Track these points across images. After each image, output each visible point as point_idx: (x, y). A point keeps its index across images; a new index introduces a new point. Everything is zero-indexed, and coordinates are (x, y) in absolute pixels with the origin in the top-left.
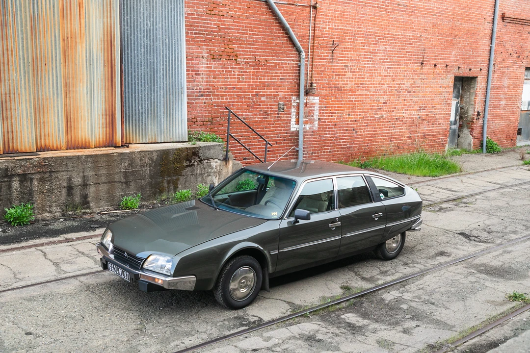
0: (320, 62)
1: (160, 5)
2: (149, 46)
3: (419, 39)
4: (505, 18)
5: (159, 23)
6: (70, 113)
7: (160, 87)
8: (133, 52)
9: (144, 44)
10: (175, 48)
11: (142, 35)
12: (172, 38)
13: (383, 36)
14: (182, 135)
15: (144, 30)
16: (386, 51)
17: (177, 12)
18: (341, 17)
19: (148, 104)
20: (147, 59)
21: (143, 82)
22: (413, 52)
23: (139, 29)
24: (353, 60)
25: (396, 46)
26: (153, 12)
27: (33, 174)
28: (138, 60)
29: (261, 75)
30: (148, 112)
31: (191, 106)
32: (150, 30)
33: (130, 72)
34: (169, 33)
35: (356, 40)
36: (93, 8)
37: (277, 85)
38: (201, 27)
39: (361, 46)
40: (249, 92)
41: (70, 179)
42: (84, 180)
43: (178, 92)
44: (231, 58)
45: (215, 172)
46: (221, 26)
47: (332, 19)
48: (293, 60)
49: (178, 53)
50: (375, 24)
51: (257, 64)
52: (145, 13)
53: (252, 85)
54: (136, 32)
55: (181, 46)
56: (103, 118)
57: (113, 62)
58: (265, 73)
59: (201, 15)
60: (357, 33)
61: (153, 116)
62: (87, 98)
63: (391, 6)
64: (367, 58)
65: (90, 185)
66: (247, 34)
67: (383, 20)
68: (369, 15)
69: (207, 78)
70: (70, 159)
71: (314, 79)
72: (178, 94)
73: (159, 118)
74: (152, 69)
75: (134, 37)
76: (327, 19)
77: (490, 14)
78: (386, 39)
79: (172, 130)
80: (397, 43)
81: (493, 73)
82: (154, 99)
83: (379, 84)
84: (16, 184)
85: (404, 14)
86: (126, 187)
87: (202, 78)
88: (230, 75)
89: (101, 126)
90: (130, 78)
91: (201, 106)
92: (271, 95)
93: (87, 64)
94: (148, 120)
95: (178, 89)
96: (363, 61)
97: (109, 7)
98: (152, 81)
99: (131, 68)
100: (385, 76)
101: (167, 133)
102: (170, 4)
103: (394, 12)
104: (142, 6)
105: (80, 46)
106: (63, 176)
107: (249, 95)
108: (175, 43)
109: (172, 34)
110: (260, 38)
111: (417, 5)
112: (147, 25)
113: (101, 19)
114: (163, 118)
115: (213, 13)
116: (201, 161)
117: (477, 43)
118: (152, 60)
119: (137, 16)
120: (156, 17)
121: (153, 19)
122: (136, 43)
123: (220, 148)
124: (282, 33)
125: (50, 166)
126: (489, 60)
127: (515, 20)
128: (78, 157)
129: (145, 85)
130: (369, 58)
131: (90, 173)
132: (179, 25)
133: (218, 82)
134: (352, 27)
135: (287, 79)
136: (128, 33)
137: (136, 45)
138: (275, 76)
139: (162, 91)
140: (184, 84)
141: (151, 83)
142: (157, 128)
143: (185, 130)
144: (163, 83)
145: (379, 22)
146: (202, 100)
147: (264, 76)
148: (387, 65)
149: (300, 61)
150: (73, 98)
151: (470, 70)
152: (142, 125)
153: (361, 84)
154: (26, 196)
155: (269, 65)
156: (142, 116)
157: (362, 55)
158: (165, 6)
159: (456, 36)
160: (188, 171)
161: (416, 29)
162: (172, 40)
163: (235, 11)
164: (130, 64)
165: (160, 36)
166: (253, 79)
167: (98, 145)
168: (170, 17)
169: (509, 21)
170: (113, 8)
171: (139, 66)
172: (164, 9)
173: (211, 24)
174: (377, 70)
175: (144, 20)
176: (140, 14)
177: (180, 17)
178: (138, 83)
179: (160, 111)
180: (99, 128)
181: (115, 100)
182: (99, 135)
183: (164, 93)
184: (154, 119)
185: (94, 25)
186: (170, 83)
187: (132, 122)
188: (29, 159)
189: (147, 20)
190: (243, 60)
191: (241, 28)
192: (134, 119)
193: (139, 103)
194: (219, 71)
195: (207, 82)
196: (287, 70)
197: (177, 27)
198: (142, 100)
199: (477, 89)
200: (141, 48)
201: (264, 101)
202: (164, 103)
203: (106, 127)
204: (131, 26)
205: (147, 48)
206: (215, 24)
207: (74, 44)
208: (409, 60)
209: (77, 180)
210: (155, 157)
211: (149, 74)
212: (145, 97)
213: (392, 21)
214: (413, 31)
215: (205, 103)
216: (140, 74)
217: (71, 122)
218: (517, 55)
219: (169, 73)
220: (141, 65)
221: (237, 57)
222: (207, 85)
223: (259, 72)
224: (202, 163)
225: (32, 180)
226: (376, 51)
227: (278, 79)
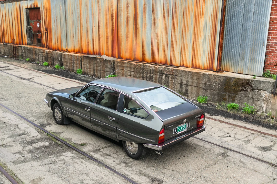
10: (262, 16)
14: (259, 72)
19: (240, 50)
21: (239, 37)
27: (169, 75)
30: (239, 55)
34: (259, 7)
41: (181, 81)
42: (187, 83)
43: (261, 44)
45: (263, 99)
56: (208, 55)
61: (242, 58)
65: (189, 85)
73: (246, 59)
84: (164, 77)
86: (205, 91)
89: (207, 59)
93: (204, 28)
94: (239, 60)
101: (250, 69)
105: (202, 19)
106: (179, 78)
109: (261, 7)
113: (213, 4)
114: (249, 60)
116: (253, 89)
123: (270, 84)
125: (175, 73)
128: (186, 71)
129: (240, 39)
131: (190, 80)
137: (237, 16)
142: (244, 65)
150: (196, 44)
154: (166, 83)
156: (236, 57)
160: (242, 93)
162: (261, 11)
165: (252, 9)
167: (205, 69)
178: (236, 38)
179: (247, 55)
181: (215, 47)
182: (206, 64)
183: (251, 45)
184: (243, 60)
187: (230, 60)
188: (168, 68)
198: (237, 48)
200: (240, 18)
202: (250, 50)
203: (210, 60)
209: (184, 82)
210: (222, 80)
212: (239, 46)
216: (237, 33)
217: (194, 56)
220: (239, 27)
224: (253, 91)
225: (169, 77)
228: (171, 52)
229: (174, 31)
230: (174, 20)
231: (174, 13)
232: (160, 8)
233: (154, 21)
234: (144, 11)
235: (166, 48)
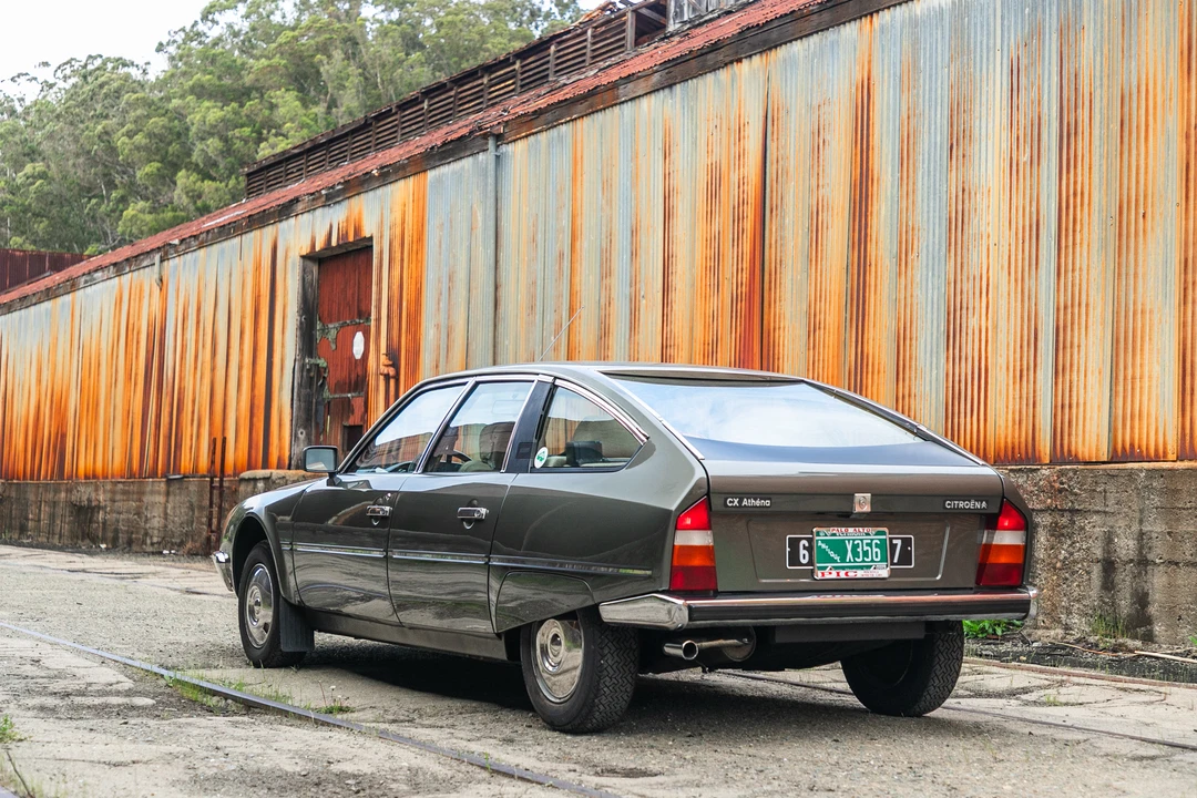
27: (1038, 511)
41: (1109, 539)
42: (1141, 548)
65: (1154, 563)
70: (1113, 476)
106: (1094, 526)
125: (1071, 492)
128: (1131, 474)
131: (1156, 527)
209: (1126, 546)
228: (1060, 380)
229: (1074, 244)
230: (1068, 179)
231: (1068, 134)
232: (990, 120)
233: (960, 202)
234: (905, 159)
235: (1028, 355)
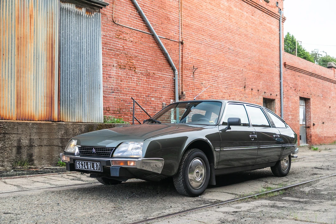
0: (186, 78)
1: (85, 26)
2: (77, 53)
3: (242, 72)
4: (286, 66)
5: (85, 39)
6: (20, 92)
7: (85, 83)
8: (66, 56)
9: (74, 52)
10: (95, 57)
11: (73, 45)
12: (93, 50)
13: (222, 67)
14: (99, 118)
15: (74, 42)
16: (224, 76)
17: (96, 33)
18: (197, 52)
19: (76, 94)
20: (76, 62)
21: (73, 78)
22: (239, 80)
23: (71, 41)
24: (206, 80)
25: (229, 74)
26: (80, 31)
28: (70, 62)
29: (151, 83)
30: (76, 100)
31: (105, 99)
32: (78, 42)
33: (64, 70)
34: (91, 47)
35: (207, 67)
36: (40, 20)
37: (161, 91)
38: (112, 45)
39: (210, 71)
40: (143, 93)
41: (19, 141)
42: (30, 143)
43: (97, 87)
44: (132, 69)
46: (125, 47)
47: (192, 52)
48: (170, 75)
49: (97, 61)
50: (217, 59)
51: (148, 75)
52: (75, 31)
53: (145, 89)
54: (68, 42)
55: (99, 56)
56: (45, 99)
57: (53, 59)
58: (153, 81)
59: (112, 38)
60: (207, 64)
61: (79, 103)
62: (34, 83)
63: (225, 49)
64: (214, 80)
65: (35, 146)
66: (141, 54)
67: (221, 57)
68: (213, 53)
69: (116, 81)
70: (20, 124)
71: (183, 89)
72: (97, 89)
73: (84, 105)
74: (79, 70)
75: (67, 46)
76: (189, 52)
77: (278, 62)
78: (223, 69)
79: (93, 114)
80: (230, 73)
81: (283, 98)
82: (80, 91)
83: (222, 97)
85: (232, 55)
86: (62, 150)
87: (113, 80)
88: (131, 80)
89: (43, 104)
90: (64, 74)
91: (112, 100)
92: (157, 97)
93: (34, 58)
94: (76, 106)
95: (97, 85)
96: (212, 81)
97: (51, 21)
98: (79, 78)
99: (65, 67)
100: (225, 92)
101: (89, 116)
102: (91, 27)
103: (227, 53)
104: (73, 26)
105: (30, 45)
106: (14, 137)
107: (144, 96)
108: (95, 54)
109: (93, 47)
110: (149, 58)
111: (239, 51)
112: (76, 39)
113: (46, 28)
114: (87, 105)
115: (120, 37)
117: (273, 78)
118: (79, 63)
119: (70, 32)
120: (82, 34)
121: (81, 35)
122: (68, 50)
124: (163, 57)
125: (5, 128)
126: (280, 90)
127: (291, 67)
128: (27, 124)
129: (74, 80)
130: (215, 80)
131: (35, 137)
132: (97, 41)
133: (124, 84)
134: (204, 59)
135: (167, 87)
136: (63, 42)
137: (68, 52)
138: (160, 85)
139: (86, 86)
140: (101, 82)
141: (78, 79)
142: (82, 112)
143: (101, 115)
144: (87, 80)
145: (219, 58)
146: (113, 95)
147: (153, 83)
148: (226, 86)
149: (174, 76)
150: (23, 82)
151: (271, 94)
152: (72, 108)
153: (211, 96)
155: (156, 77)
156: (72, 102)
157: (211, 77)
158: (88, 28)
159: (262, 73)
161: (240, 65)
162: (93, 51)
163: (134, 39)
164: (64, 64)
165: (85, 48)
166: (146, 85)
167: (40, 119)
168: (92, 36)
169: (288, 68)
170: (54, 22)
171: (71, 66)
172: (87, 30)
173: (118, 44)
174: (220, 88)
175: (74, 35)
176: (72, 31)
177: (98, 36)
178: (70, 78)
179: (85, 100)
180: (42, 106)
181: (54, 87)
182: (42, 111)
183: (87, 87)
184: (80, 105)
185: (41, 31)
186: (91, 80)
187: (65, 106)
189: (76, 36)
190: (139, 71)
191: (137, 50)
192: (66, 104)
193: (70, 93)
194: (124, 77)
195: (116, 83)
196: (167, 81)
197: (97, 43)
198: (72, 91)
199: (275, 107)
200: (72, 54)
201: (153, 101)
202: (87, 94)
203: (47, 106)
204: (65, 38)
205: (76, 55)
206: (121, 45)
207: (25, 43)
208: (237, 84)
209: (25, 142)
210: (83, 129)
211: (77, 72)
212: (74, 88)
213: (226, 58)
214: (238, 66)
215: (115, 98)
216: (71, 72)
217: (20, 99)
218: (294, 89)
219: (91, 74)
220: (72, 65)
221: (135, 68)
222: (116, 85)
223: (150, 81)
226: (219, 76)
227: (161, 87)
